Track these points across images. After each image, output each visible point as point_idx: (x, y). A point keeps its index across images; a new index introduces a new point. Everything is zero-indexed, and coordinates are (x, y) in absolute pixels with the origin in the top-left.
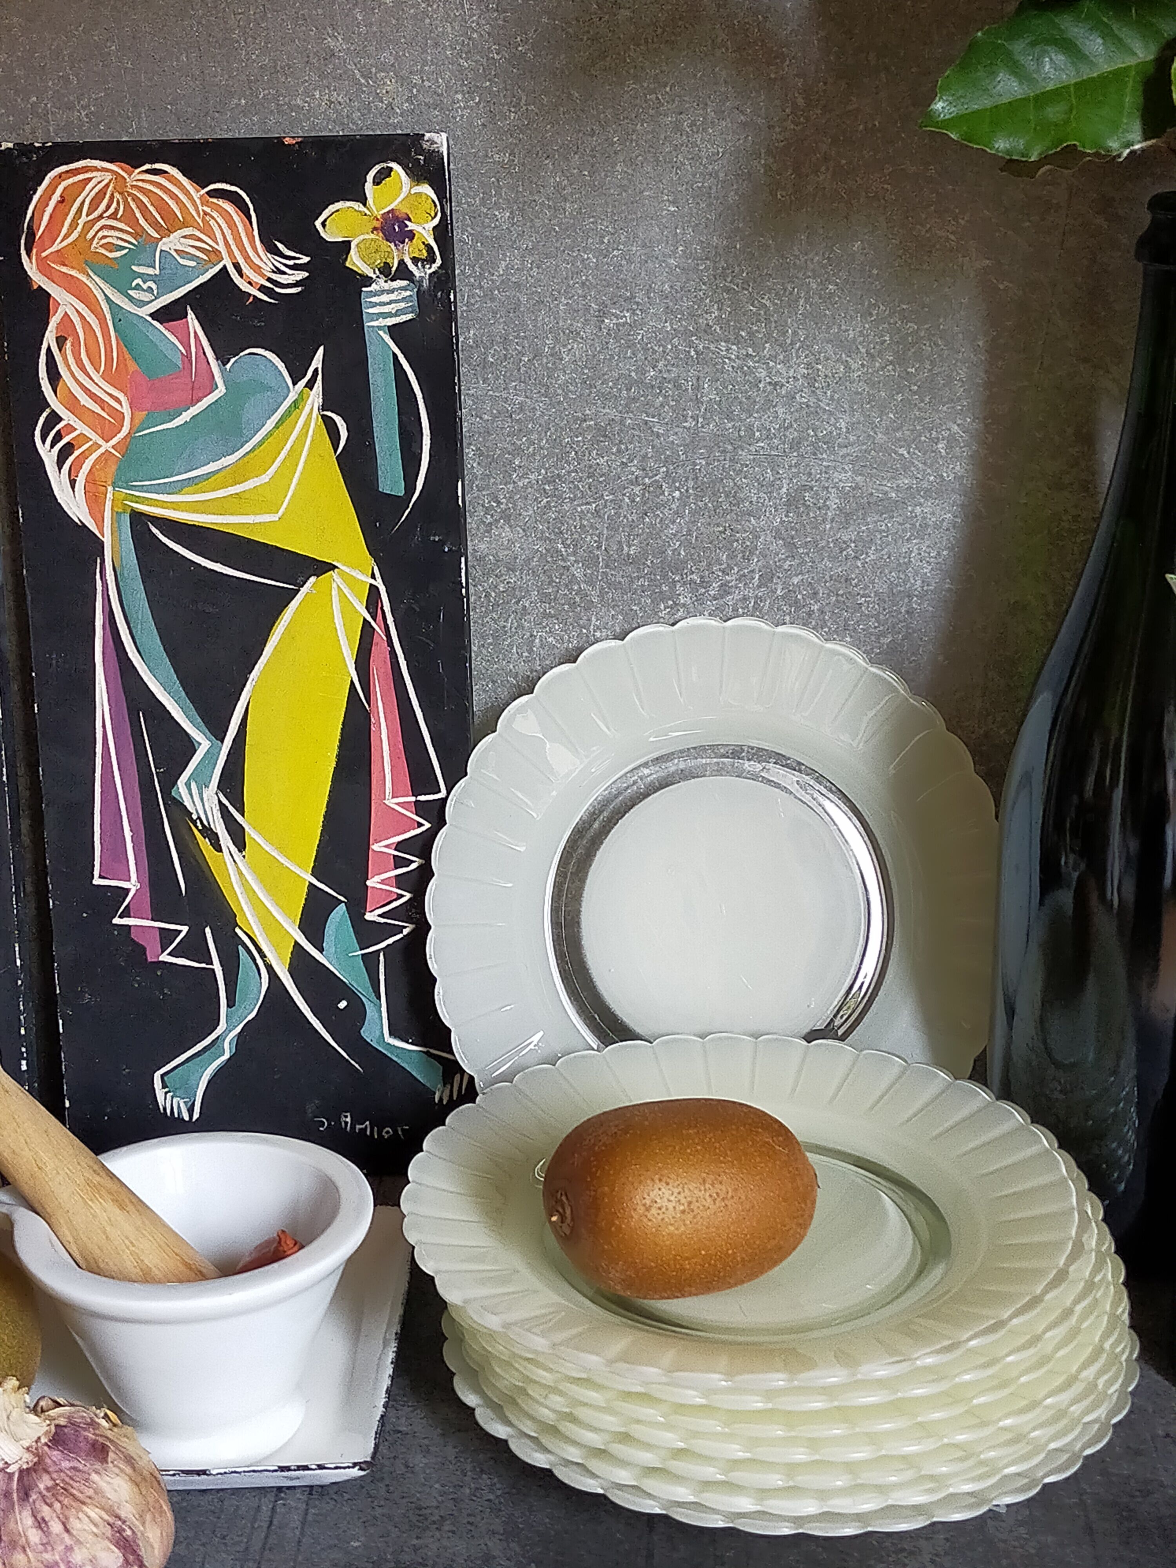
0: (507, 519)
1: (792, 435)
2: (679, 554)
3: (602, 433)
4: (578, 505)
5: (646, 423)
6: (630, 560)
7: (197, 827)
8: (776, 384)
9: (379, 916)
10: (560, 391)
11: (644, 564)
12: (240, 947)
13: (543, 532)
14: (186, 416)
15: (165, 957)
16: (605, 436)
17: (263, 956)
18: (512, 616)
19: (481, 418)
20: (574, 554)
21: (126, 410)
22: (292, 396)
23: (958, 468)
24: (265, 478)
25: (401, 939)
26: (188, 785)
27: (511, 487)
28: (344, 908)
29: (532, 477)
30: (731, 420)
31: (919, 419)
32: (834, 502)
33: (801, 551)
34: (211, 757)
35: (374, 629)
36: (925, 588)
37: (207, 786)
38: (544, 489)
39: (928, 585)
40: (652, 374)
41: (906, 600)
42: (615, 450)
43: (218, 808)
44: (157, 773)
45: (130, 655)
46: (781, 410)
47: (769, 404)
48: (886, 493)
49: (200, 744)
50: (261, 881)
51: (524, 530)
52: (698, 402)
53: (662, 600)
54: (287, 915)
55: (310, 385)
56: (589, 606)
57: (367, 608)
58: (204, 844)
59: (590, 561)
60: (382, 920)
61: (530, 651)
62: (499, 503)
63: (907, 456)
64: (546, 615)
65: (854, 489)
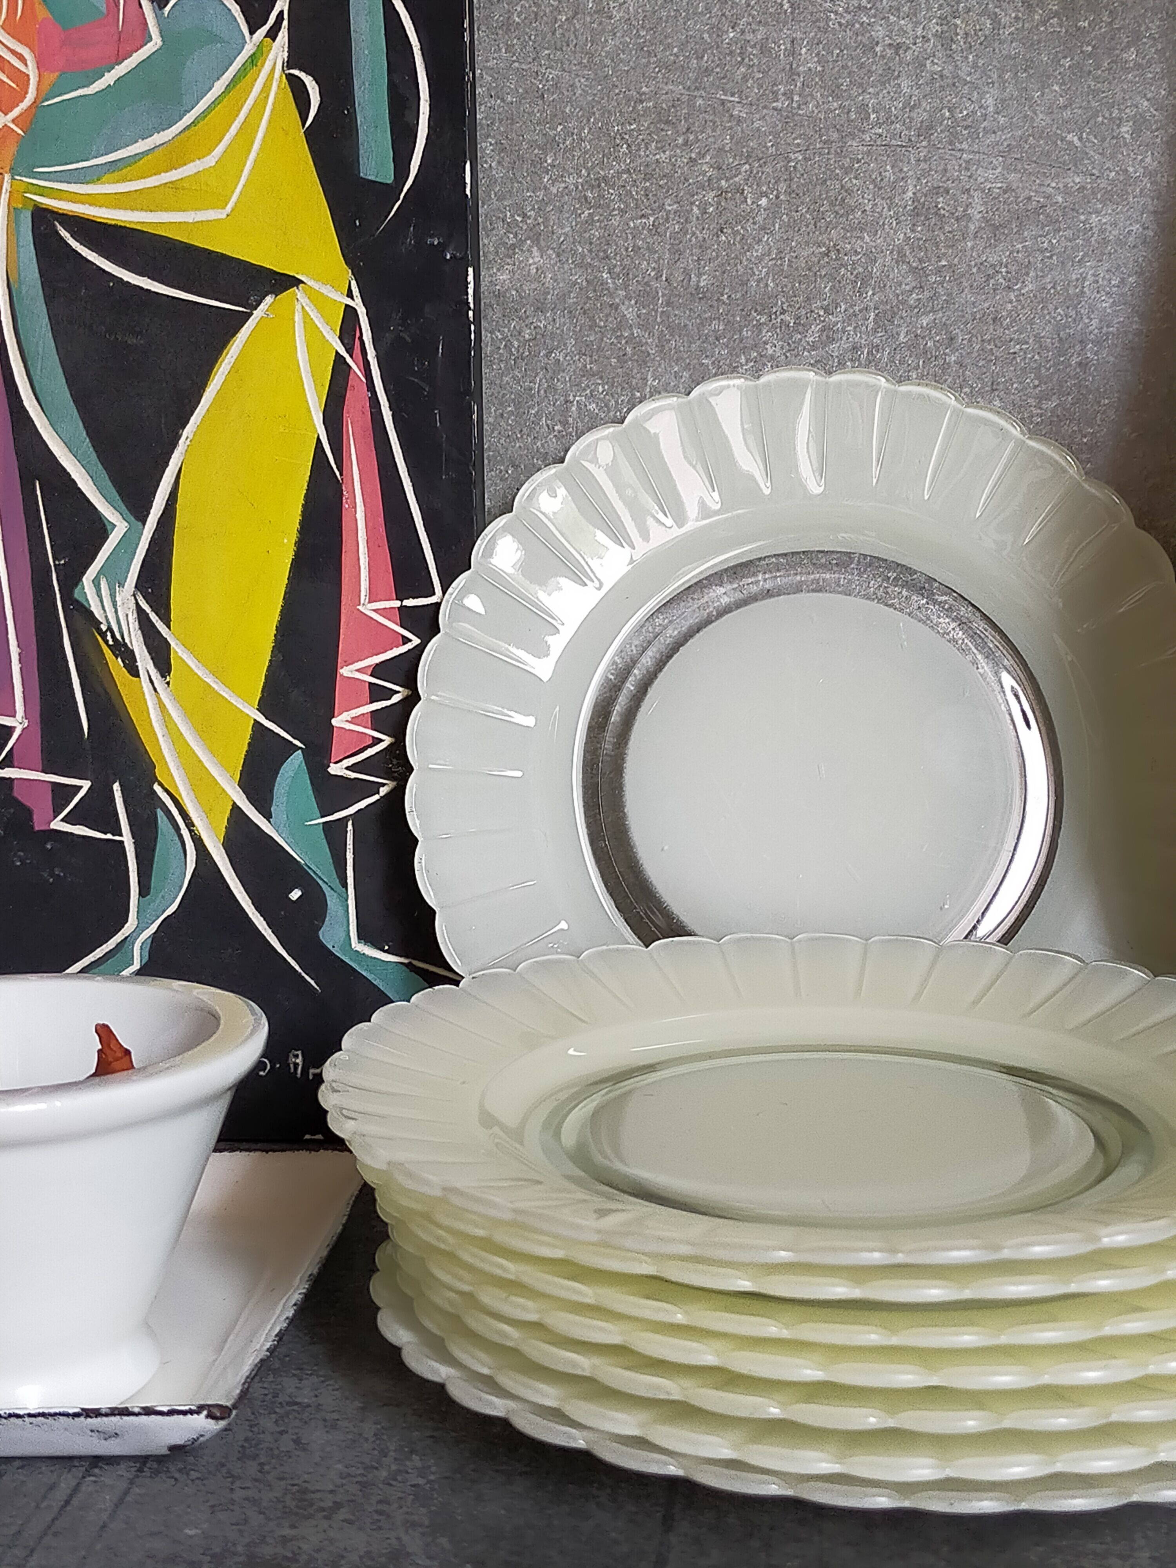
0: (536, 241)
1: (921, 115)
2: (767, 285)
3: (663, 119)
4: (632, 219)
5: (723, 103)
6: (700, 294)
7: (106, 642)
8: (898, 46)
9: (347, 768)
10: (608, 62)
11: (718, 300)
12: (159, 812)
13: (583, 256)
14: (109, 78)
15: (58, 825)
16: (668, 122)
17: (190, 824)
18: (541, 375)
19: (503, 100)
20: (626, 287)
21: (31, 71)
22: (249, 49)
23: (1148, 160)
24: (210, 161)
25: (378, 800)
26: (96, 583)
27: (541, 194)
28: (301, 756)
29: (570, 180)
30: (838, 97)
31: (1095, 93)
32: (976, 211)
33: (933, 279)
34: (129, 542)
35: (350, 367)
36: (1105, 330)
37: (122, 585)
38: (586, 198)
39: (1108, 326)
40: (732, 35)
41: (1078, 348)
42: (680, 141)
43: (135, 615)
44: (55, 565)
45: (26, 403)
46: (905, 85)
47: (889, 76)
48: (1048, 197)
49: (115, 526)
50: (188, 715)
51: (558, 255)
52: (793, 73)
53: (744, 350)
54: (224, 766)
55: (272, 34)
56: (643, 360)
57: (340, 338)
58: (116, 665)
59: (646, 296)
60: (353, 775)
61: (565, 423)
62: (525, 216)
63: (1077, 143)
64: (586, 373)
65: (1005, 192)
